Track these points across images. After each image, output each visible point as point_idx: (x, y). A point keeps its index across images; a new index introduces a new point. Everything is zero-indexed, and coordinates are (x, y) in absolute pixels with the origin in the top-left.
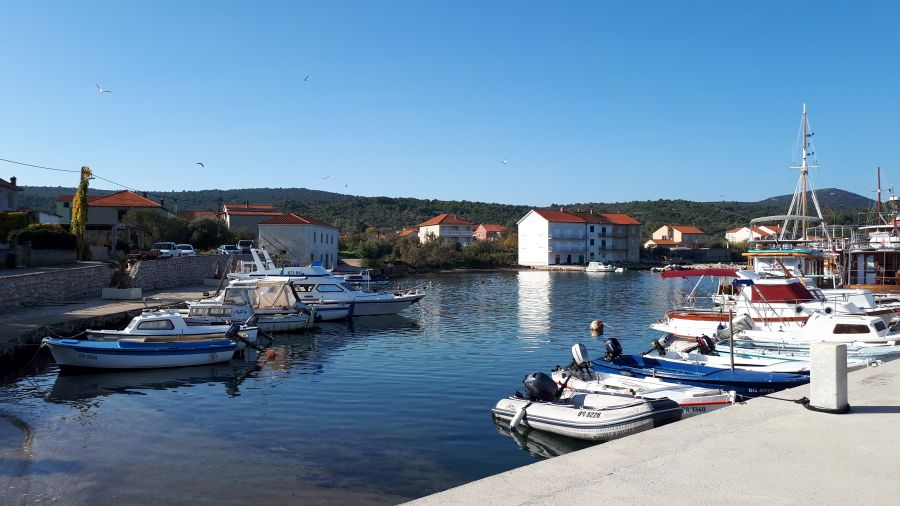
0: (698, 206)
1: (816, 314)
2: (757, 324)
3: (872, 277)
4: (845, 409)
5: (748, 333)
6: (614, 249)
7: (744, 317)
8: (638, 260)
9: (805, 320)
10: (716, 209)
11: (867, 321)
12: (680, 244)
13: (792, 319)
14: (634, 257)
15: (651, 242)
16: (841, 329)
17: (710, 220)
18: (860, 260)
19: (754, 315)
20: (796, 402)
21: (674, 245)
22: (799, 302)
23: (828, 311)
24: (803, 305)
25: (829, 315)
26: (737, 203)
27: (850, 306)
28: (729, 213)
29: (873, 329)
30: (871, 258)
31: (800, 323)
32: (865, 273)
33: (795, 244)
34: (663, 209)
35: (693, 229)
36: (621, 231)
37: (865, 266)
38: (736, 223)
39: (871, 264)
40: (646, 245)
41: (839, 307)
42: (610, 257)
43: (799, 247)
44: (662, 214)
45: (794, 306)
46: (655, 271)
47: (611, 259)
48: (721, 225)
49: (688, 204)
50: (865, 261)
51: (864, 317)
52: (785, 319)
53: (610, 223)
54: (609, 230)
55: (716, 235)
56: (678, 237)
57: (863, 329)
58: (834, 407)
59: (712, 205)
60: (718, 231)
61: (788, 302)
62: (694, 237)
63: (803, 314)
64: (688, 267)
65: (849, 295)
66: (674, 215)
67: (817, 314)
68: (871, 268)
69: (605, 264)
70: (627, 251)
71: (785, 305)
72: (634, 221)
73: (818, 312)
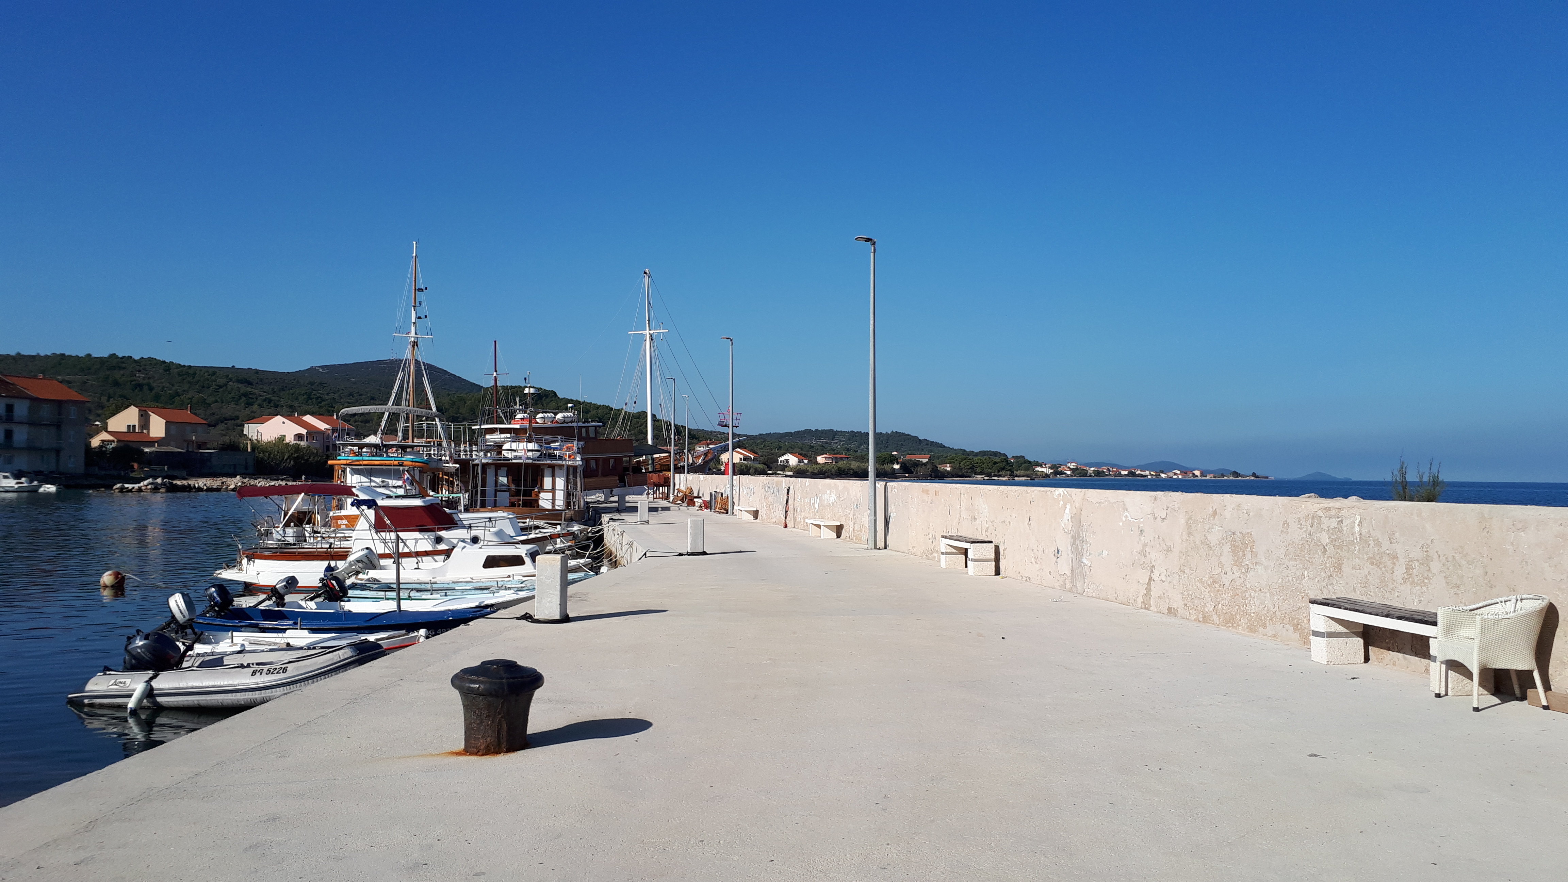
0: (188, 373)
1: (461, 544)
2: (383, 562)
3: (504, 497)
4: (565, 619)
5: (373, 574)
6: (30, 448)
7: (366, 551)
8: (81, 470)
9: (448, 553)
10: (222, 381)
11: (522, 551)
12: (160, 441)
13: (427, 553)
14: (74, 463)
15: (104, 436)
16: (491, 562)
17: (210, 400)
18: (490, 473)
19: (380, 549)
20: (517, 618)
21: (151, 443)
22: (440, 529)
23: (475, 540)
24: (443, 534)
25: (476, 546)
26: (257, 372)
27: (500, 533)
28: (244, 388)
29: (527, 560)
30: (504, 471)
31: (442, 557)
32: (496, 491)
33: (404, 448)
34: (117, 374)
35: (186, 415)
36: (46, 412)
37: (496, 482)
38: (255, 407)
39: (503, 480)
40: (95, 442)
41: (487, 535)
42: (22, 462)
43: (410, 453)
44: (116, 384)
45: (432, 535)
46: (121, 490)
47: (25, 468)
48: (229, 410)
49: (167, 367)
50: (496, 475)
51: (517, 546)
52: (418, 554)
53: (22, 396)
54: (21, 409)
55: (221, 426)
56: (157, 427)
57: (517, 561)
58: (558, 617)
59: (213, 372)
60: (224, 420)
61: (421, 531)
62: (188, 428)
63: (442, 547)
64: (185, 482)
65: (496, 519)
66: (140, 386)
67: (464, 544)
68: (503, 485)
69: (17, 476)
70: (58, 451)
71: (417, 535)
72: (72, 395)
73: (464, 541)
